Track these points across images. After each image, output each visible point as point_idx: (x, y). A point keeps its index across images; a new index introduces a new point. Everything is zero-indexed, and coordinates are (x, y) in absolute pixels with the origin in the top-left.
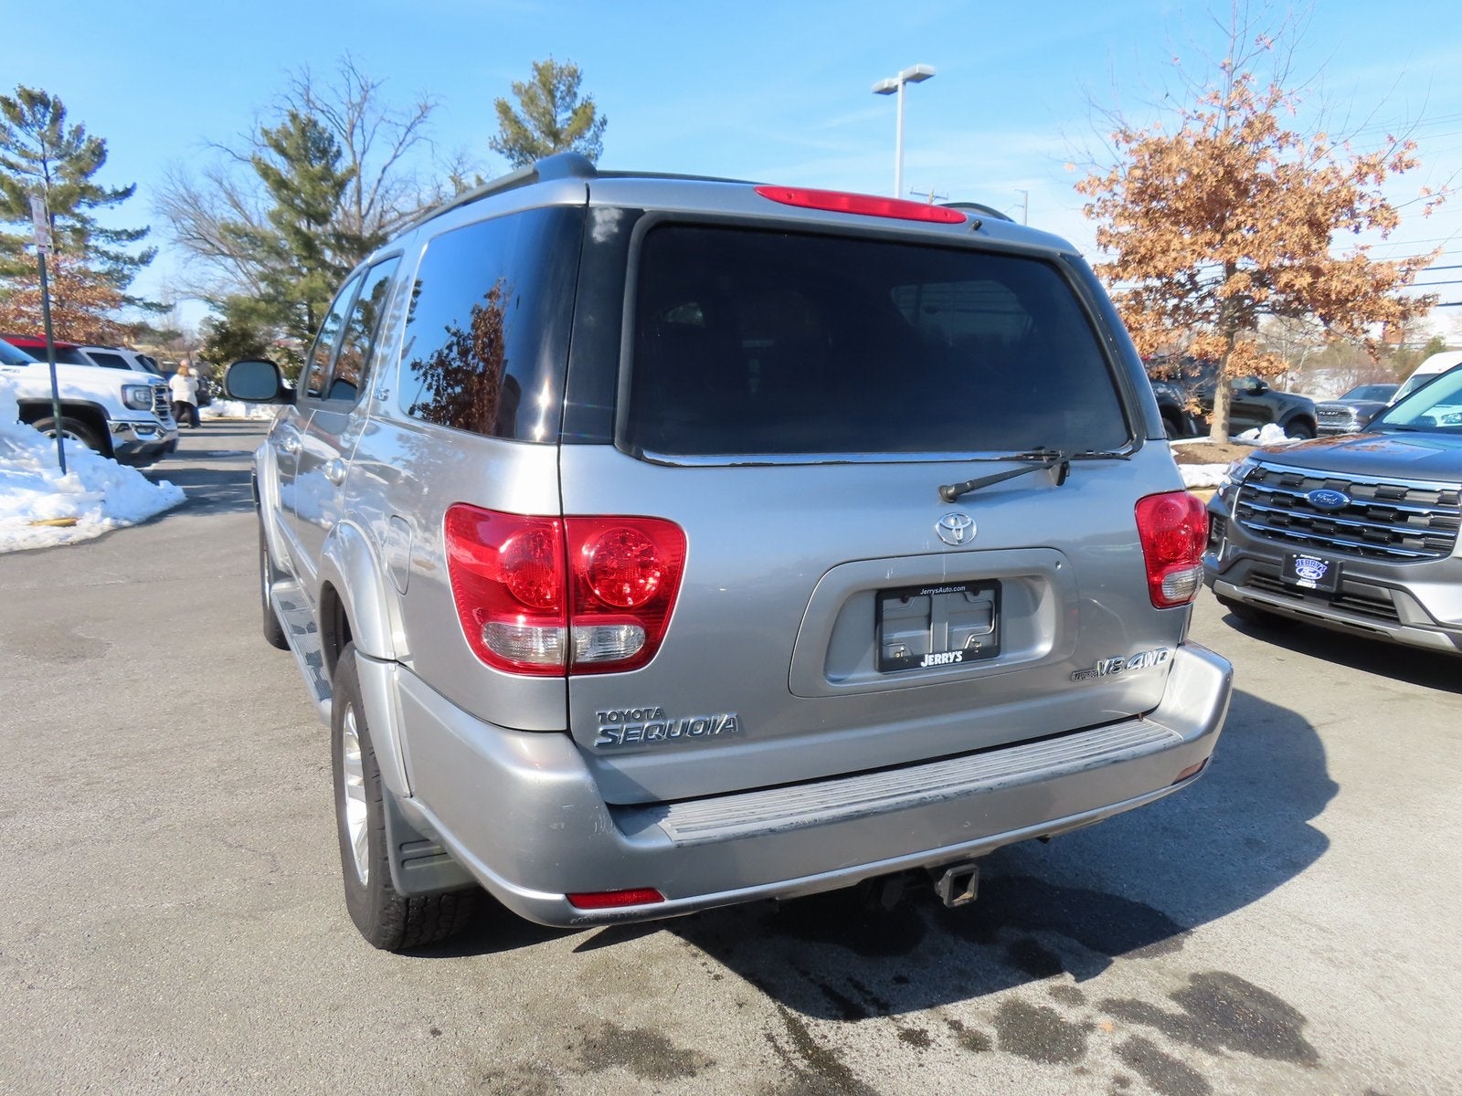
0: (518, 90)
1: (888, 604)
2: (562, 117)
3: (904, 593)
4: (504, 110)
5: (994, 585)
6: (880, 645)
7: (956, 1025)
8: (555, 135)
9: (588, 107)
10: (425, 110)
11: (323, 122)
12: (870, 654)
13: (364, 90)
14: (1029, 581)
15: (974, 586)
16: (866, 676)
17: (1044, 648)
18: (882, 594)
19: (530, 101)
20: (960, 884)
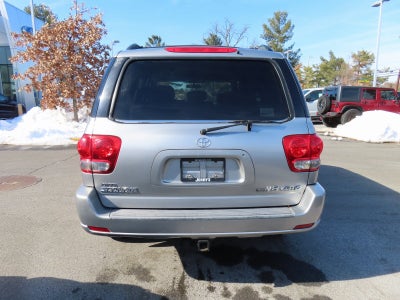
0: (269, 20)
1: (184, 163)
2: (282, 27)
3: (190, 159)
4: (265, 27)
5: (223, 159)
6: (182, 174)
7: (225, 289)
8: (279, 32)
9: (289, 23)
10: (246, 29)
11: (219, 35)
12: (179, 176)
13: (231, 26)
14: (236, 160)
15: (215, 159)
16: (177, 182)
17: (242, 180)
18: (183, 159)
19: (272, 22)
20: (203, 245)
